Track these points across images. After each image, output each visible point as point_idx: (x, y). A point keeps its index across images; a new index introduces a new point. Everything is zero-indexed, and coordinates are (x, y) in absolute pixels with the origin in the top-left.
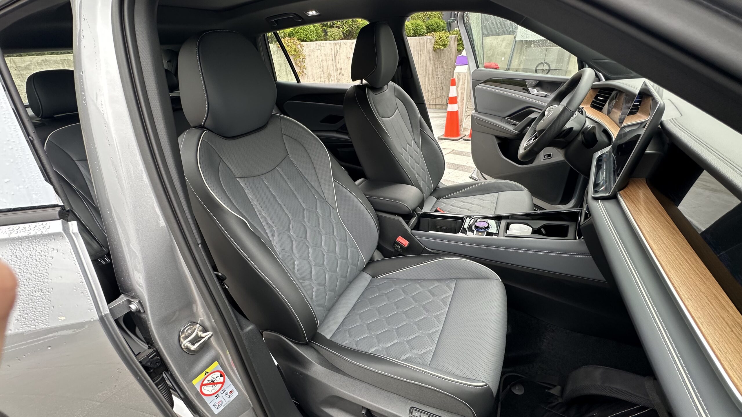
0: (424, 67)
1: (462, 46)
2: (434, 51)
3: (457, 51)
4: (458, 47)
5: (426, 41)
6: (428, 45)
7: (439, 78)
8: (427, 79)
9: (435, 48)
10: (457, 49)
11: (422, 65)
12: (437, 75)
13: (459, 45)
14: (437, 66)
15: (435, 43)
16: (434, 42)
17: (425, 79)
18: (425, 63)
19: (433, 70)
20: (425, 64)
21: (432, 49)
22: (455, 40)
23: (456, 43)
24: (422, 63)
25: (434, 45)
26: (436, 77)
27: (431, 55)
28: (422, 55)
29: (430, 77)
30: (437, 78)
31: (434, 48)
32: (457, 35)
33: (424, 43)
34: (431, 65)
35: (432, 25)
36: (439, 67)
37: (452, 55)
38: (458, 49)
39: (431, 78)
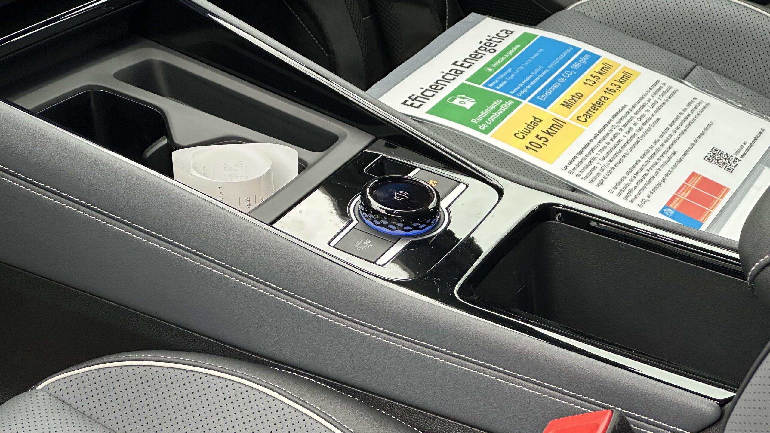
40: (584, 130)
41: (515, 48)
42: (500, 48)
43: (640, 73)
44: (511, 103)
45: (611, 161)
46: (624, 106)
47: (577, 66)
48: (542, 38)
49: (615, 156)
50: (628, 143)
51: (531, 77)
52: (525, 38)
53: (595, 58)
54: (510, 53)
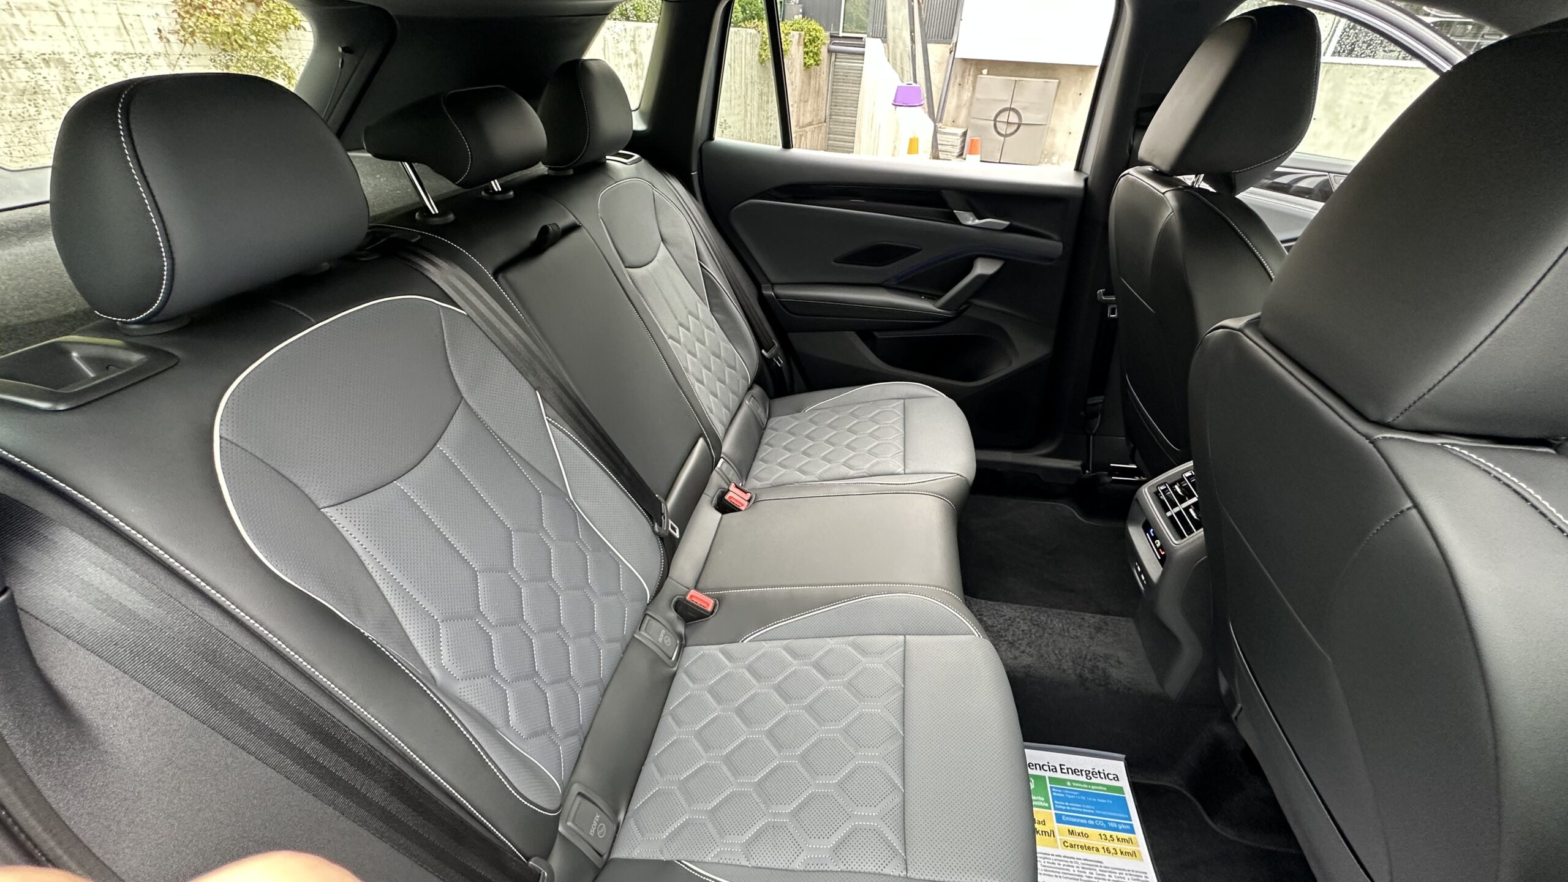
0: (742, 97)
1: (813, 57)
2: (761, 63)
3: (803, 68)
4: (805, 58)
5: (744, 40)
6: (748, 47)
7: (771, 124)
8: (748, 126)
9: (763, 57)
10: (802, 64)
11: (739, 93)
12: (768, 118)
13: (807, 54)
14: (768, 97)
15: (761, 45)
16: (759, 44)
17: (745, 125)
18: (744, 88)
19: (760, 108)
20: (743, 93)
21: (757, 58)
22: (799, 42)
23: (802, 49)
24: (737, 89)
25: (761, 49)
26: (764, 122)
27: (755, 72)
28: (738, 71)
29: (754, 121)
30: (767, 124)
31: (761, 56)
32: (802, 30)
33: (741, 42)
34: (756, 93)
35: (751, 4)
36: (770, 101)
37: (793, 75)
38: (805, 64)
39: (757, 124)
40: (1058, 847)
41: (1102, 788)
42: (1094, 780)
43: (1142, 860)
44: (1047, 805)
45: (1045, 870)
46: (1101, 862)
47: (1111, 825)
48: (1124, 799)
49: (1052, 871)
50: (1070, 874)
51: (1080, 806)
52: (1120, 790)
53: (1132, 831)
54: (1093, 787)
